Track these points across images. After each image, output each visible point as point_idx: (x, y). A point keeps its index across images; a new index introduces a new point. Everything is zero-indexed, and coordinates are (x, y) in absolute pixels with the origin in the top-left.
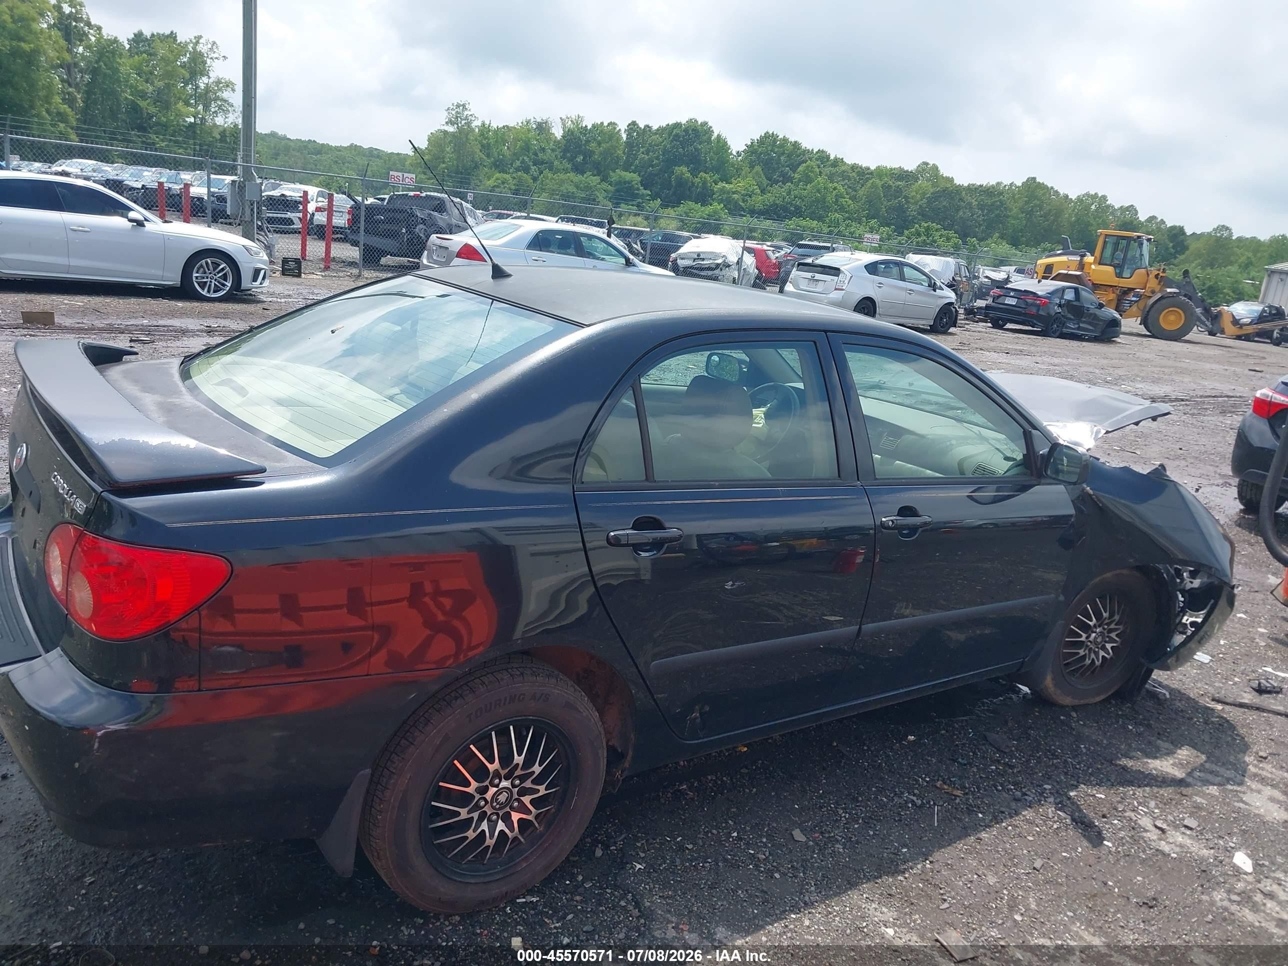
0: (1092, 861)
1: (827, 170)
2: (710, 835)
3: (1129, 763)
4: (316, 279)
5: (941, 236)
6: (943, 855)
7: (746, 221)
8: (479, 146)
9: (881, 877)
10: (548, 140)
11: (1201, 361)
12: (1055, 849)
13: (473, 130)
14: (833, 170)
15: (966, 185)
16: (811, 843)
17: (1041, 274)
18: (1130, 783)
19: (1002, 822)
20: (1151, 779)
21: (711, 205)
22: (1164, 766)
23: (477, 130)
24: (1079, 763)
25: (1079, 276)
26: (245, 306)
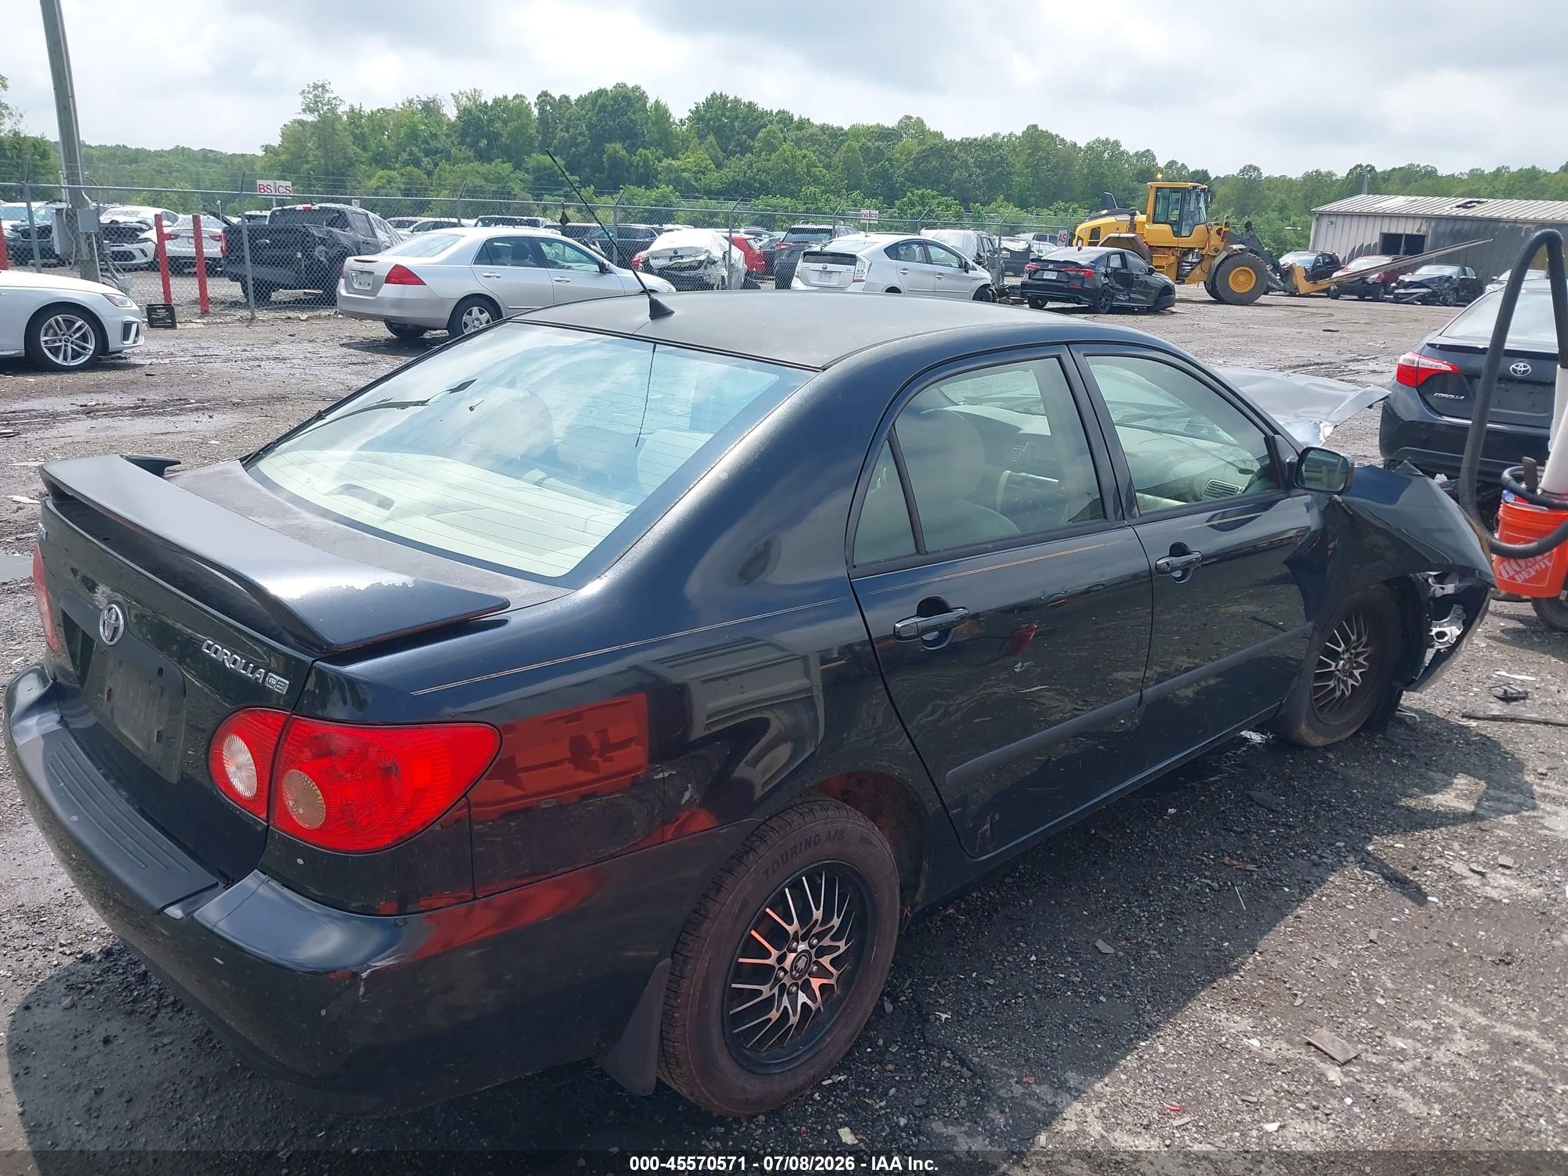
0: (1425, 923)
1: (792, 135)
2: (1006, 964)
3: (1413, 803)
4: (198, 328)
5: (939, 204)
6: (1269, 942)
7: (702, 204)
8: (351, 137)
9: (1215, 981)
10: (439, 123)
11: (1269, 325)
12: (1382, 915)
13: (339, 118)
14: (800, 134)
15: (958, 139)
16: (1121, 954)
17: (1087, 239)
18: (1422, 826)
19: (1313, 893)
20: (1441, 817)
21: (657, 188)
22: (1447, 800)
23: (345, 118)
24: (1360, 811)
25: (1133, 238)
26: (121, 373)
